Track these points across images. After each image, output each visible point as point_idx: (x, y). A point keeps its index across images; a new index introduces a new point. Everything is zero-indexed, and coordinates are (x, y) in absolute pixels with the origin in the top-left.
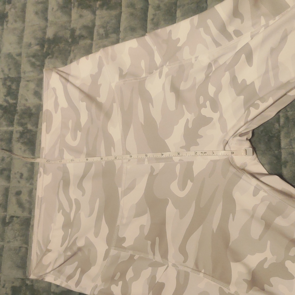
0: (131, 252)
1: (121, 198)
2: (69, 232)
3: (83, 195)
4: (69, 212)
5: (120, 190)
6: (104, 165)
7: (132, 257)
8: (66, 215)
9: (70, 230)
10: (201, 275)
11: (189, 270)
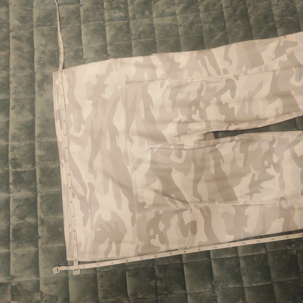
0: (154, 210)
1: (131, 174)
2: (88, 212)
3: (95, 178)
4: (84, 195)
5: (129, 168)
6: (110, 151)
7: (157, 214)
8: (82, 199)
9: (89, 210)
10: (217, 204)
11: (207, 204)
